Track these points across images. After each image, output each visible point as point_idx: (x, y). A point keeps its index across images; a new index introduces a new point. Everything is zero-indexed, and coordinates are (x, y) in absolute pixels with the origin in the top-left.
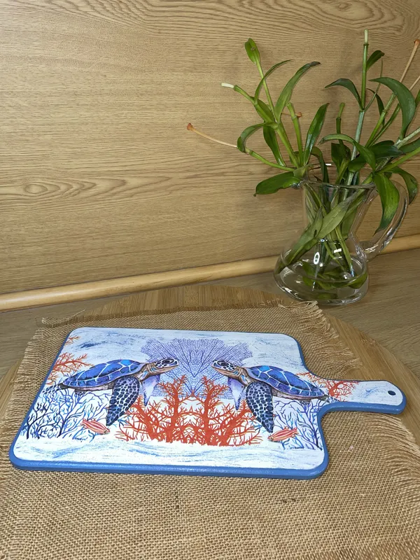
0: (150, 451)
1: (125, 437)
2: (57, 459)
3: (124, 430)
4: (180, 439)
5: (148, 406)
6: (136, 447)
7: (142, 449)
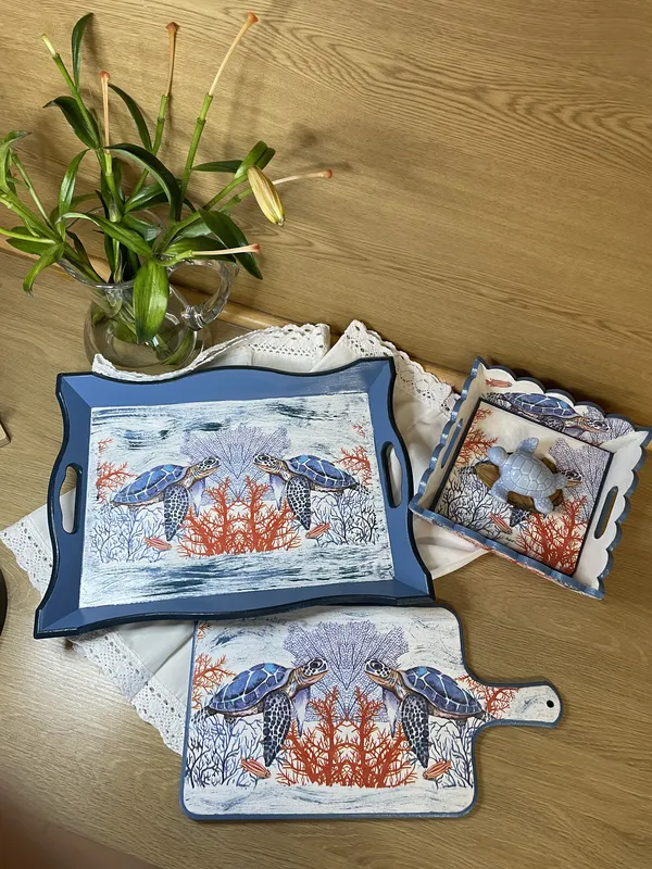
0: (312, 797)
1: (286, 781)
2: (228, 812)
3: (284, 771)
4: (339, 781)
5: (303, 736)
6: (298, 794)
7: (304, 795)
